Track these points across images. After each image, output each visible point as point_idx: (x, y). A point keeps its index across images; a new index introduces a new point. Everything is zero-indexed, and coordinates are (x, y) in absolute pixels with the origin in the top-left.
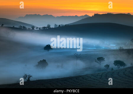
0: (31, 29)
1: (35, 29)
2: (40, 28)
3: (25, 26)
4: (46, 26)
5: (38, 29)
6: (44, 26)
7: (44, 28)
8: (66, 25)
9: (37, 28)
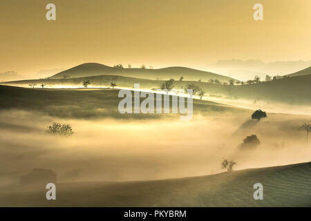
0: (229, 83)
1: (235, 84)
2: (242, 83)
3: (218, 79)
4: (253, 79)
5: (240, 84)
6: (249, 80)
7: (250, 82)
8: (285, 76)
9: (238, 82)
